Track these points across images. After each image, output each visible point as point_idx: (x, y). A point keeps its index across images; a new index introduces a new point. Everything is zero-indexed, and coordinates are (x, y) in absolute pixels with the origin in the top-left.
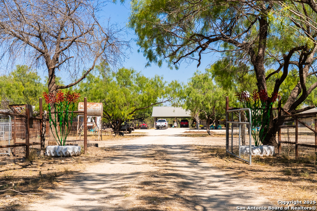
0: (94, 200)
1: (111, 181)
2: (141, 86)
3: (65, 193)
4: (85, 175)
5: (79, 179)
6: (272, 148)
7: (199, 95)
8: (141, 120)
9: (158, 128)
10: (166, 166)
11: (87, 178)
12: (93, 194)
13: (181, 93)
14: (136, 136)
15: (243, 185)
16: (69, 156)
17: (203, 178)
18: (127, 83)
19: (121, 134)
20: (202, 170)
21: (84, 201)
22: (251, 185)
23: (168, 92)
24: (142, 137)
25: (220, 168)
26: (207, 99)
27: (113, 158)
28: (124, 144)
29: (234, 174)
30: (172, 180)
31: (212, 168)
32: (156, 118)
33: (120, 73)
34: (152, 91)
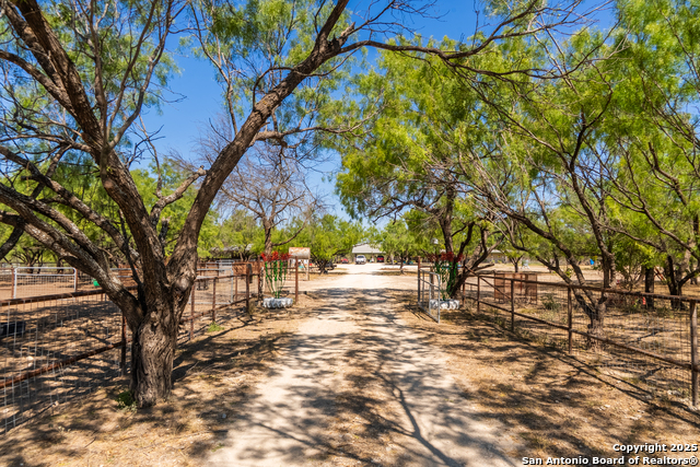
0: (308, 377)
1: (321, 347)
2: (343, 230)
3: (283, 367)
4: (299, 338)
5: (294, 343)
6: (457, 302)
7: (394, 239)
8: (343, 255)
9: (357, 263)
10: (367, 325)
11: (300, 343)
12: (307, 368)
13: (378, 237)
14: (339, 274)
15: (432, 357)
16: (282, 308)
17: (398, 343)
18: (331, 228)
19: (326, 272)
20: (398, 331)
21: (300, 379)
22: (440, 356)
23: (367, 236)
24: (344, 276)
25: (413, 328)
26: (401, 243)
27: (320, 311)
28: (329, 287)
29: (425, 338)
30: (373, 348)
31: (406, 327)
32: (356, 254)
33: (325, 218)
34: (353, 235)
